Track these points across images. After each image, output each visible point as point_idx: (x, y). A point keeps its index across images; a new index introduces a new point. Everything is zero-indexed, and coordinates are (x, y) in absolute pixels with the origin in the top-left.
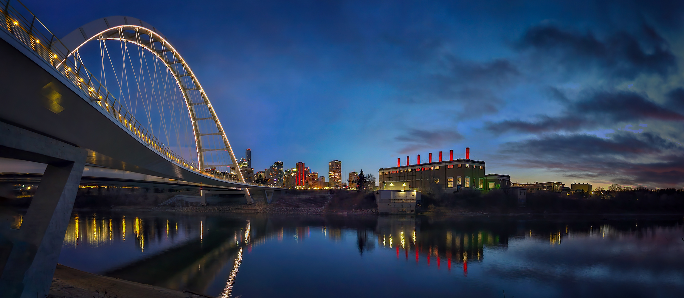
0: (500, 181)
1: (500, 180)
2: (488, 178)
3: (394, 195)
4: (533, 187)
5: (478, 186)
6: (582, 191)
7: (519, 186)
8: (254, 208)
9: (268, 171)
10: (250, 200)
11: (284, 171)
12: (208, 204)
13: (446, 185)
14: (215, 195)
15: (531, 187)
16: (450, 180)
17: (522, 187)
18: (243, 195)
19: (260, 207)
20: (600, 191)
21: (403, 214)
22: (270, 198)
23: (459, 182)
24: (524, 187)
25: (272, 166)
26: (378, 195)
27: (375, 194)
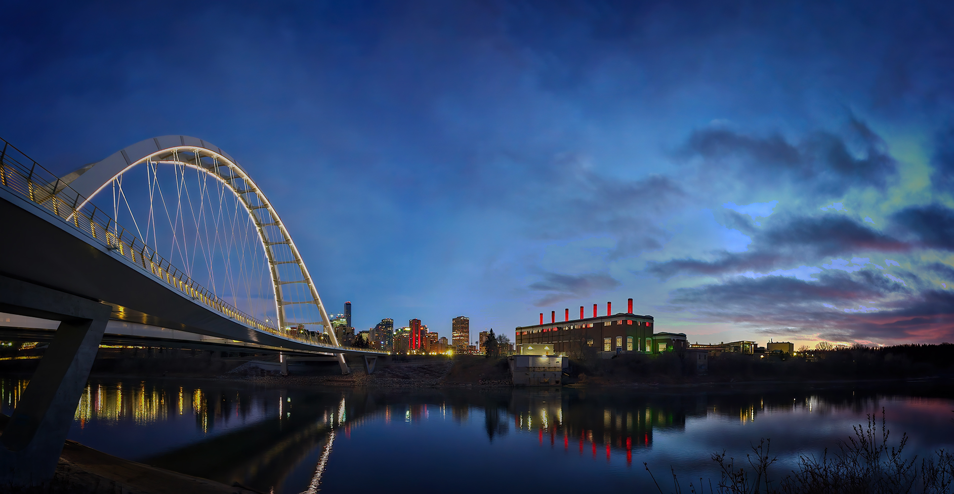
0: (674, 342)
1: (674, 340)
2: (657, 338)
3: (534, 362)
4: (717, 349)
5: (643, 348)
6: (781, 351)
7: (699, 347)
8: (351, 380)
9: (373, 330)
10: (346, 369)
11: (394, 330)
12: (290, 373)
13: (602, 348)
14: (299, 362)
15: (715, 349)
16: (607, 341)
17: (702, 349)
18: (337, 363)
19: (358, 378)
20: (805, 352)
21: (546, 386)
22: (371, 367)
23: (619, 344)
24: (706, 349)
25: (379, 324)
26: (513, 361)
27: (509, 361)
